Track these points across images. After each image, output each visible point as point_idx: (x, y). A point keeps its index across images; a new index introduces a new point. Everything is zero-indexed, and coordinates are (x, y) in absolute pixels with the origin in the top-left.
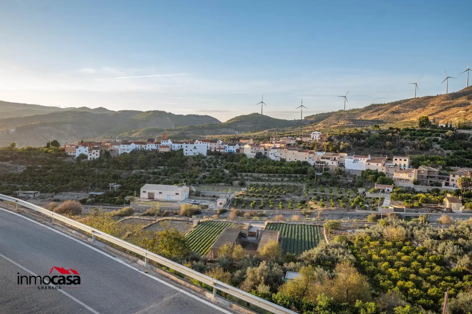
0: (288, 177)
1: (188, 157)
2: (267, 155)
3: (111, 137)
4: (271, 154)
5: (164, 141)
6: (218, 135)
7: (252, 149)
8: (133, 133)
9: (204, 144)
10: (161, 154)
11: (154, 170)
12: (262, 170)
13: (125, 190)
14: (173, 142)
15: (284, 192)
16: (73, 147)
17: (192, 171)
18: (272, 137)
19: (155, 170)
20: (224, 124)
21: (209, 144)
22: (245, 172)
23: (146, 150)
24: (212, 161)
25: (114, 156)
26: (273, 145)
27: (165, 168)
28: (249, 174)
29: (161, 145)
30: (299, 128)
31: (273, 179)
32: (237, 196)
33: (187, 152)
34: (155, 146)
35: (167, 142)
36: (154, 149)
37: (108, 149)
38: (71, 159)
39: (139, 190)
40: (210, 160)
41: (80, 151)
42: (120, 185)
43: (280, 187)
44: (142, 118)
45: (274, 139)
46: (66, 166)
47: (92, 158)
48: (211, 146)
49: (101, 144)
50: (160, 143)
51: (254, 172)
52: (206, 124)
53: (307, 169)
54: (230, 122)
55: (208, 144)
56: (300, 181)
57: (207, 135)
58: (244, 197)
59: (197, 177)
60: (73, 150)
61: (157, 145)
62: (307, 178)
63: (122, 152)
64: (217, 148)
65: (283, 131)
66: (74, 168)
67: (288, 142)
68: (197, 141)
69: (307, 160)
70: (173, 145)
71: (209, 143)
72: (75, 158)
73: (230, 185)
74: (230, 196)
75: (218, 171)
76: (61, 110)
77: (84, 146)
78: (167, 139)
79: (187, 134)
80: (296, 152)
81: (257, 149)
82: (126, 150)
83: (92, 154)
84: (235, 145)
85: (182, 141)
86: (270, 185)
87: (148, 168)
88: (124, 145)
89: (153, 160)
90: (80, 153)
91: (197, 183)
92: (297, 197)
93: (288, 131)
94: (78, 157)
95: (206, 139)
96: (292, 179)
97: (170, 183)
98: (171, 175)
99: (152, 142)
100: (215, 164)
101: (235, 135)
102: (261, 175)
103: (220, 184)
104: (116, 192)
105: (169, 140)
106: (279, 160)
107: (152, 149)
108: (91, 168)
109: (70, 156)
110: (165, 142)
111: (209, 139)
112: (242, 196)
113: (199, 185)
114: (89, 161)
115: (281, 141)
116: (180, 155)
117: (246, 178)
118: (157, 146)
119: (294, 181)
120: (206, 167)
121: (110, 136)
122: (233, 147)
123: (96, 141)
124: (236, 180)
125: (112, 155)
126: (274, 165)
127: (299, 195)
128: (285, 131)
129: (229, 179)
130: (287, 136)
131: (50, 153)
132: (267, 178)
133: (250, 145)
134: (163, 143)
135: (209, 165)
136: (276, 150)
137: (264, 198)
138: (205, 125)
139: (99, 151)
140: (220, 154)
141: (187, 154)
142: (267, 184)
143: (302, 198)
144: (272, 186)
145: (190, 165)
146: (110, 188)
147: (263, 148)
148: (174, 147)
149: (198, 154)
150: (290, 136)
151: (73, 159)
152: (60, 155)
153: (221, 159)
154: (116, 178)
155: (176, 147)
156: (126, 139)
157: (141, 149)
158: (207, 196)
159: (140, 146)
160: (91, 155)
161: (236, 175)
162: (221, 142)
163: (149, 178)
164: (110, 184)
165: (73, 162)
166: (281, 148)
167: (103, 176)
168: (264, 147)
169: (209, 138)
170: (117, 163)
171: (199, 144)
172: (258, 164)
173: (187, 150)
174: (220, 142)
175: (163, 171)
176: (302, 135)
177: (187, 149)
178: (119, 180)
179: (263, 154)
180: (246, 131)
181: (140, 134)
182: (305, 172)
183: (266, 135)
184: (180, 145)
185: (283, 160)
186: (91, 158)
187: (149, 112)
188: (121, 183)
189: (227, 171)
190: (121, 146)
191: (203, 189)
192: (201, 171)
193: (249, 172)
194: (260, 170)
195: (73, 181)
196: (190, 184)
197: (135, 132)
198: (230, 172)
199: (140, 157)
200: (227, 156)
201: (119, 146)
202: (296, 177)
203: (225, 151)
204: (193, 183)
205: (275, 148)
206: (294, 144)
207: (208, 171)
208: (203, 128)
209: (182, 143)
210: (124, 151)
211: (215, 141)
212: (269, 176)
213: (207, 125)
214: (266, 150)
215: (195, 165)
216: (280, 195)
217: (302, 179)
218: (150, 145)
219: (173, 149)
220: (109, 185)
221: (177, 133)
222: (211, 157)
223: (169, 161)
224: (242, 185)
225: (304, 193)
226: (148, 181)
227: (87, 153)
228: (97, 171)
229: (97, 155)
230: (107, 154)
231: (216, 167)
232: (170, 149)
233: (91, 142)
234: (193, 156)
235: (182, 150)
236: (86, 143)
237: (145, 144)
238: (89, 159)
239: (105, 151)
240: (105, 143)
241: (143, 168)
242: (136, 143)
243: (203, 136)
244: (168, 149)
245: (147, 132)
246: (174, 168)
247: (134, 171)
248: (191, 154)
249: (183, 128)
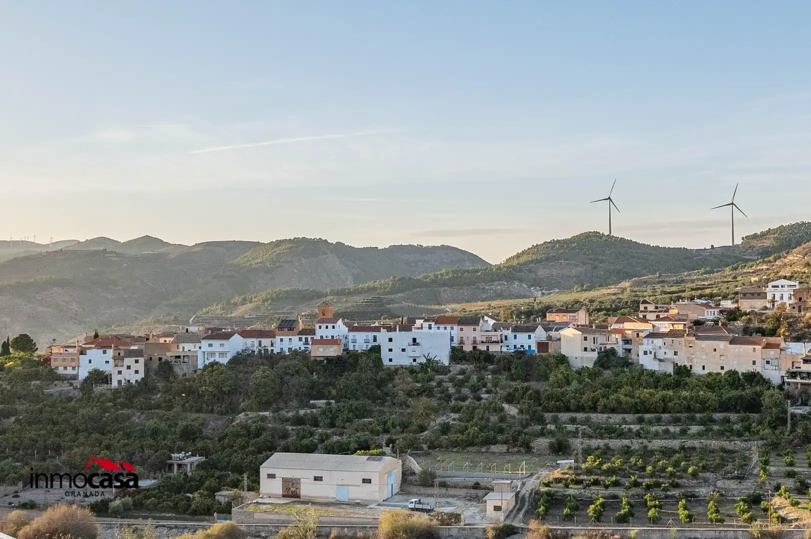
0: (702, 422)
1: (397, 370)
2: (633, 356)
3: (176, 321)
4: (645, 353)
5: (324, 326)
6: (480, 303)
7: (586, 339)
8: (235, 304)
9: (442, 330)
10: (317, 362)
11: (298, 411)
12: (619, 402)
13: (218, 473)
14: (352, 329)
15: (690, 470)
16: (71, 350)
17: (409, 411)
18: (645, 302)
19: (302, 412)
20: (499, 267)
21: (456, 331)
22: (568, 410)
23: (275, 352)
24: (468, 379)
25: (184, 375)
26: (648, 327)
27: (329, 404)
28: (580, 416)
29: (317, 337)
30: (728, 271)
31: (653, 429)
32: (547, 485)
33: (390, 355)
34: (300, 339)
35: (333, 327)
36: (296, 350)
37: (168, 354)
38: (65, 387)
39: (257, 473)
40: (461, 377)
41: (90, 361)
42: (203, 459)
43: (678, 455)
44: (260, 260)
45: (651, 307)
46: (53, 405)
47: (123, 382)
48: (463, 334)
49: (147, 339)
50: (312, 332)
51: (594, 409)
52: (444, 271)
53: (759, 395)
54: (515, 262)
55: (452, 328)
56: (739, 434)
57: (448, 302)
58: (567, 486)
59: (422, 429)
60: (73, 360)
61: (304, 337)
62: (760, 423)
63: (207, 362)
64: (479, 339)
65: (678, 283)
66: (74, 411)
67: (694, 316)
68: (419, 322)
69: (758, 368)
70: (351, 335)
71: (456, 327)
72: (77, 384)
73: (522, 450)
74: (523, 484)
75: (486, 409)
76: (38, 250)
77: (102, 347)
78: (334, 320)
79: (393, 301)
80: (722, 345)
81: (601, 339)
82: (217, 354)
83: (124, 369)
84: (533, 330)
85: (377, 324)
86: (646, 447)
87: (282, 405)
88: (211, 342)
89: (295, 380)
90: (91, 368)
91: (425, 447)
92: (732, 484)
93: (693, 281)
94: (85, 380)
95: (447, 315)
96: (716, 428)
97: (343, 449)
98: (348, 424)
99: (291, 329)
100: (475, 389)
101: (532, 300)
102: (616, 418)
103: (494, 448)
104: (192, 479)
105: (340, 322)
106: (670, 369)
107: (290, 349)
108: (121, 408)
109: (62, 378)
110: (327, 327)
111: (456, 314)
112: (561, 485)
113: (429, 454)
114: (116, 392)
115: (674, 312)
116: (371, 365)
117: (571, 427)
118: (304, 340)
119: (721, 434)
120: (449, 397)
121: (172, 317)
122: (526, 335)
123: (134, 334)
124: (542, 434)
125: (179, 370)
126: (656, 387)
127: (741, 478)
128: (683, 281)
129: (520, 433)
130: (692, 299)
131: (10, 369)
132: (635, 428)
133: (578, 328)
134: (322, 332)
135: (459, 392)
136: (659, 342)
137: (628, 488)
138: (442, 275)
139: (142, 360)
140: (488, 357)
141: (391, 360)
142: (635, 444)
143: (748, 487)
144: (652, 453)
145: (401, 393)
146: (176, 466)
147: (619, 336)
148: (354, 341)
149: (424, 361)
150: (700, 297)
151: (71, 384)
152: (37, 376)
153: (494, 372)
154: (190, 436)
155: (360, 341)
156: (215, 324)
157: (260, 351)
158: (455, 486)
159: (256, 341)
160: (120, 372)
161: (541, 421)
162: (491, 322)
163: (285, 436)
164: (174, 455)
165: (70, 395)
166: (673, 334)
167: (155, 433)
168: (621, 331)
169: (454, 310)
170: (194, 393)
171: (426, 329)
172: (608, 386)
173: (390, 350)
174: (487, 321)
175: (324, 413)
176: (737, 293)
177: (391, 345)
178: (200, 444)
179: (620, 352)
180: (565, 288)
181: (257, 308)
182: (753, 405)
183: (625, 297)
184: (370, 335)
185: (683, 372)
186: (120, 382)
187: (279, 243)
188: (204, 452)
189: (512, 410)
190: (205, 344)
191: (444, 464)
192: (436, 411)
193: (580, 409)
194: (613, 404)
195: (71, 448)
196: (402, 451)
197: (242, 304)
198: (521, 411)
199: (259, 373)
200: (510, 362)
201: (198, 345)
202: (728, 421)
203: (504, 349)
204: (413, 448)
205: (653, 335)
206: (716, 322)
207: (456, 410)
208: (438, 283)
209: (377, 329)
210: (212, 360)
211: (473, 320)
212: (640, 421)
213: (447, 274)
214: (627, 341)
215: (416, 393)
216: (681, 477)
217: (748, 429)
218: (286, 339)
219: (351, 348)
220: (171, 458)
221: (360, 299)
222: (464, 367)
223: (341, 381)
224: (560, 449)
225: (755, 471)
226: (283, 443)
227: (109, 369)
228: (137, 417)
229: (137, 372)
230: (166, 368)
231: (479, 399)
232: (342, 347)
233: (122, 336)
234: (412, 366)
235: (377, 349)
236: (106, 338)
237: (270, 335)
238: (115, 384)
239: (160, 359)
240: (159, 336)
241: (265, 406)
242: (245, 334)
243: (437, 307)
244: (335, 347)
245: (277, 299)
246: (354, 403)
247: (242, 415)
248: (403, 360)
249: (377, 284)
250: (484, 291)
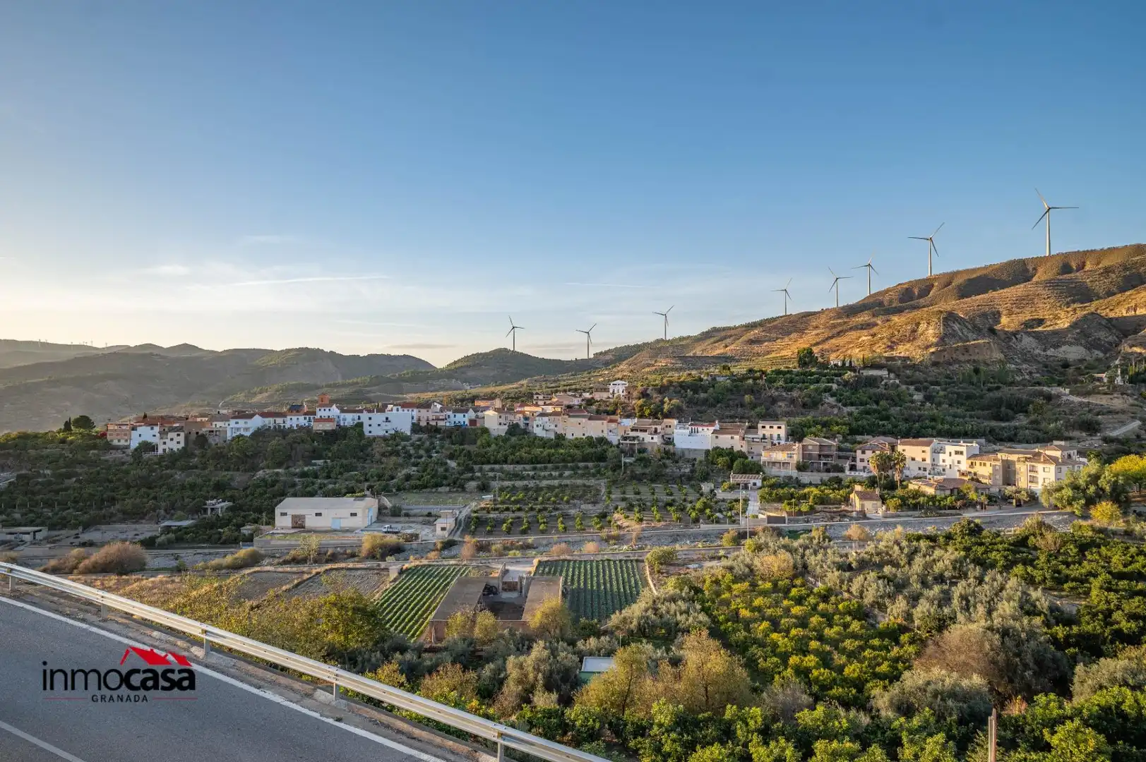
0: (572, 469)
1: (375, 438)
2: (530, 428)
3: (208, 405)
4: (537, 426)
5: (322, 409)
6: (429, 393)
7: (500, 417)
8: (255, 393)
9: (406, 411)
10: (318, 434)
11: (303, 468)
12: (521, 458)
13: (242, 514)
14: (343, 411)
15: (565, 499)
16: (124, 427)
17: (383, 466)
18: (537, 394)
19: (306, 469)
20: (442, 370)
21: (415, 412)
22: (489, 462)
23: (286, 427)
24: (423, 444)
25: (217, 444)
26: (539, 410)
27: (326, 462)
28: (497, 467)
29: (318, 417)
30: (585, 374)
31: (542, 474)
32: (475, 512)
33: (370, 429)
34: (305, 418)
35: (329, 410)
36: (302, 426)
37: (204, 430)
38: (119, 455)
39: (273, 512)
40: (418, 443)
41: (140, 435)
42: (231, 504)
43: (557, 490)
44: (273, 362)
45: (541, 397)
46: (109, 468)
47: (167, 450)
48: (419, 414)
49: (187, 419)
50: (314, 413)
51: (505, 462)
52: (405, 372)
53: (605, 451)
54: (453, 367)
55: (413, 410)
56: (594, 475)
57: (409, 393)
58: (489, 512)
59: (392, 478)
60: (125, 435)
61: (308, 417)
62: (606, 468)
63: (234, 435)
64: (430, 418)
65: (555, 381)
66: (127, 472)
67: (566, 403)
68: (390, 407)
69: (605, 435)
70: (342, 415)
71: (415, 410)
72: (129, 452)
73: (459, 489)
74: (460, 512)
75: (435, 463)
76: (95, 352)
77: (150, 425)
78: (330, 405)
79: (369, 392)
80: (584, 420)
81: (511, 417)
82: (242, 429)
83: (168, 441)
84: (467, 411)
85: (359, 408)
86: (537, 485)
87: (291, 464)
88: (237, 420)
89: (299, 448)
90: (141, 440)
91: (394, 490)
92: (590, 507)
93: (564, 381)
94: (136, 450)
95: (407, 401)
96: (580, 472)
97: (337, 494)
98: (339, 476)
99: (298, 412)
100: (428, 451)
101: (464, 391)
102: (519, 467)
103: (440, 489)
104: (223, 519)
105: (334, 406)
106: (553, 437)
108: (167, 469)
109: (117, 448)
110: (325, 410)
111: (414, 401)
112: (485, 512)
113: (397, 495)
114: (162, 457)
115: (555, 400)
116: (356, 435)
117: (491, 474)
118: (308, 419)
119: (582, 476)
120: (410, 456)
121: (206, 402)
122: (462, 415)
123: (176, 415)
124: (472, 479)
125: (212, 440)
126: (544, 448)
127: (595, 503)
128: (558, 380)
129: (458, 479)
130: (565, 391)
131: (72, 442)
132: (531, 473)
133: (496, 410)
134: (322, 413)
135: (417, 452)
136: (546, 419)
137: (527, 512)
138: (404, 374)
139: (182, 434)
140: (437, 430)
141: (370, 432)
142: (531, 484)
143: (599, 508)
144: (541, 489)
145: (377, 454)
146: (209, 511)
147: (521, 416)
148: (344, 420)
149: (393, 432)
150: (570, 390)
151: (124, 452)
152: (95, 447)
153: (441, 439)
154: (220, 489)
155: (349, 419)
156: (239, 407)
157: (275, 427)
158: (415, 516)
159: (272, 420)
160: (165, 443)
161: (472, 470)
162: (439, 406)
163: (294, 485)
164: (209, 502)
165: (123, 460)
166: (555, 414)
167: (193, 486)
168: (523, 412)
169: (412, 398)
170: (223, 457)
171: (395, 411)
172: (514, 447)
173: (370, 425)
174: (436, 406)
175: (323, 468)
176: (591, 388)
177: (370, 422)
178: (229, 494)
179: (522, 426)
180: (485, 384)
181: (271, 396)
182: (601, 458)
183: (523, 389)
184: (356, 415)
185: (560, 437)
186: (164, 450)
187: (288, 351)
188: (232, 499)
189: (452, 464)
190: (232, 422)
191: (407, 501)
192: (402, 466)
193: (496, 462)
194: (518, 459)
195: (124, 500)
196: (378, 494)
197: (260, 393)
198: (459, 464)
199: (274, 442)
200: (452, 433)
201: (227, 423)
202: (587, 467)
203: (448, 424)
204: (386, 490)
205: (543, 415)
206: (580, 406)
207: (416, 465)
208: (401, 379)
209: (361, 411)
210: (238, 433)
211: (427, 405)
212: (535, 469)
213: (408, 374)
214: (526, 418)
215: (388, 454)
216: (559, 504)
217: (599, 472)
218: (294, 418)
219: (342, 424)
220: (206, 504)
221: (347, 391)
222: (421, 436)
223: (335, 447)
224: (484, 488)
225: (604, 498)
226: (292, 490)
227: (155, 440)
228: (178, 476)
229: (178, 443)
230: (202, 440)
231: (431, 457)
232: (336, 423)
233: (166, 416)
234: (384, 436)
235: (360, 425)
236: (154, 418)
237: (283, 415)
238: (160, 451)
239: (197, 433)
240: (196, 417)
241: (279, 465)
242: (264, 415)
243: (400, 396)
244: (331, 424)
245: (286, 390)
246: (345, 462)
247: (261, 472)
248: (379, 432)
249: (359, 380)
250: (433, 385)
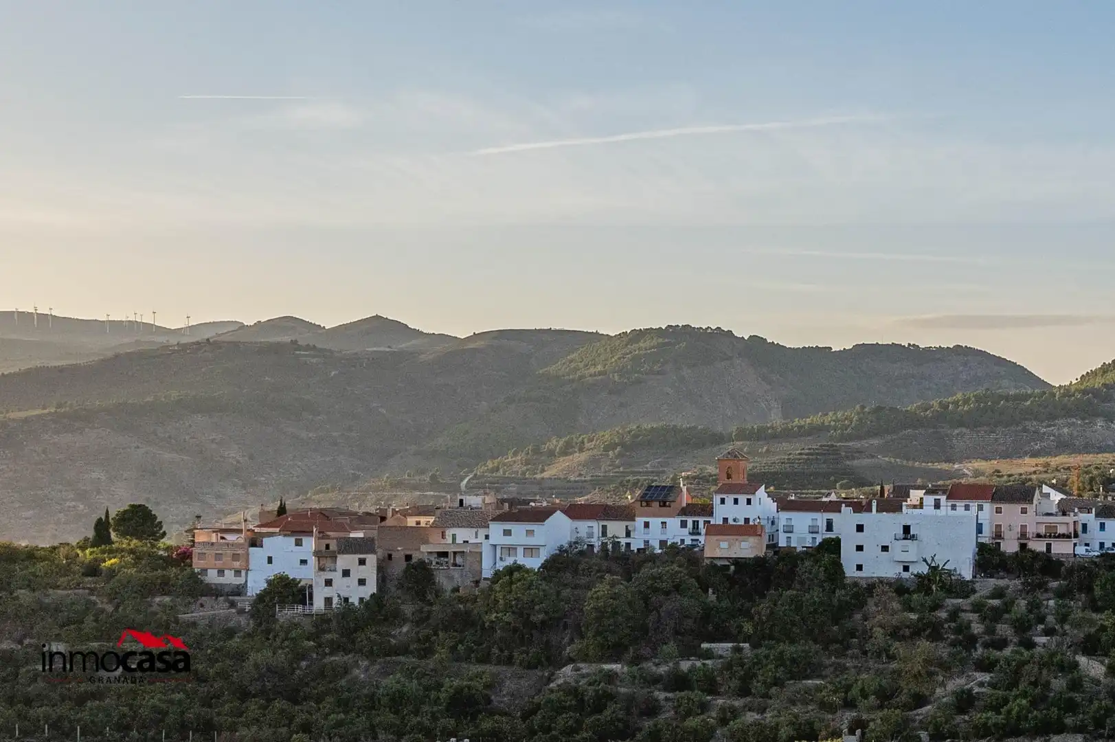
1: (872, 587)
3: (435, 483)
5: (730, 499)
6: (1027, 460)
8: (551, 454)
9: (960, 510)
10: (716, 569)
11: (678, 663)
14: (784, 505)
16: (230, 538)
17: (894, 665)
19: (685, 665)
20: (1066, 392)
21: (987, 513)
23: (634, 548)
24: (1008, 607)
25: (456, 590)
27: (738, 650)
29: (717, 520)
33: (859, 558)
34: (684, 524)
35: (749, 501)
36: (674, 545)
37: (425, 548)
38: (220, 609)
40: (996, 602)
41: (270, 560)
44: (599, 368)
47: (335, 600)
48: (1000, 519)
49: (383, 519)
50: (707, 510)
52: (959, 396)
54: (1098, 383)
55: (980, 508)
57: (969, 458)
59: (919, 701)
60: (235, 557)
61: (690, 521)
63: (500, 566)
64: (1031, 530)
66: (240, 656)
68: (916, 495)
70: (784, 517)
71: (987, 506)
72: (244, 603)
75: (1044, 664)
76: (162, 339)
77: (294, 533)
78: (750, 487)
79: (860, 453)
82: (520, 551)
83: (337, 577)
85: (833, 497)
87: (646, 651)
88: (508, 526)
89: (671, 604)
90: (272, 572)
91: (924, 736)
94: (261, 598)
98: (774, 690)
99: (663, 504)
100: (1022, 627)
103: (1057, 740)
105: (761, 492)
107: (663, 543)
108: (331, 654)
109: (215, 592)
110: (736, 501)
111: (982, 480)
114: (322, 622)
116: (822, 576)
118: (690, 524)
120: (971, 641)
121: (427, 477)
123: (355, 507)
125: (446, 580)
129: (1108, 712)
131: (112, 573)
134: (727, 510)
138: (956, 403)
139: (372, 559)
140: (1050, 566)
141: (859, 568)
145: (878, 632)
148: (789, 530)
149: (925, 570)
151: (233, 605)
152: (165, 587)
153: (1060, 594)
154: (465, 709)
155: (802, 530)
157: (604, 545)
159: (596, 526)
160: (329, 583)
162: (1056, 497)
165: (231, 624)
167: (398, 701)
169: (977, 473)
170: (473, 624)
171: (929, 508)
173: (860, 548)
174: (1048, 495)
175: (729, 666)
177: (860, 538)
178: (487, 724)
181: (594, 462)
184: (821, 518)
186: (328, 601)
187: (638, 335)
188: (494, 740)
189: (1093, 668)
190: (496, 529)
192: (945, 667)
195: (232, 728)
197: (565, 452)
199: (602, 589)
200: (1091, 576)
201: (482, 532)
203: (1081, 550)
204: (902, 737)
207: (985, 666)
208: (944, 416)
209: (835, 507)
210: (509, 561)
211: (1021, 493)
213: (966, 401)
215: (907, 632)
218: (655, 522)
219: (782, 543)
221: (794, 449)
222: (1002, 583)
223: (763, 608)
227: (307, 574)
228: (362, 671)
229: (362, 582)
230: (419, 576)
231: (1030, 645)
232: (765, 541)
233: (331, 510)
234: (899, 580)
235: (833, 546)
236: (301, 515)
237: (626, 514)
238: (318, 604)
239: (408, 558)
240: (405, 514)
241: (614, 652)
242: (575, 512)
243: (945, 466)
244: (752, 540)
245: (631, 447)
246: (789, 650)
247: (568, 669)
248: (883, 568)
249: (829, 419)
250: (1040, 437)
